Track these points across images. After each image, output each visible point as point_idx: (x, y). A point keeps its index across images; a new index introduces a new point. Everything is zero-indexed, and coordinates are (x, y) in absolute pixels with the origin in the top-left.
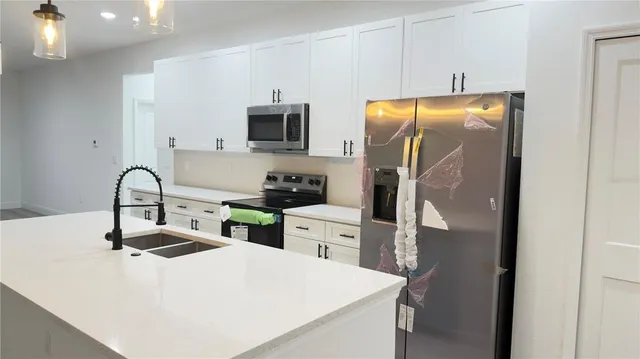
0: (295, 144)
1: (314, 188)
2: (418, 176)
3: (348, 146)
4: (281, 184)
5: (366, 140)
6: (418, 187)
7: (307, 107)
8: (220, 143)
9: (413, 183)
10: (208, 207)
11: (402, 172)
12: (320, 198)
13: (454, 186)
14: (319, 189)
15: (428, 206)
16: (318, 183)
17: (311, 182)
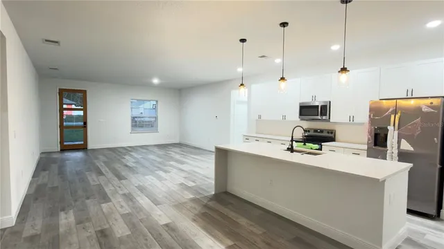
0: (324, 118)
1: (330, 135)
2: (399, 129)
3: (352, 117)
4: (312, 133)
5: (370, 116)
6: (399, 134)
7: (330, 102)
8: (284, 117)
9: (396, 132)
10: (269, 140)
11: (390, 128)
12: (333, 139)
13: (418, 133)
14: (333, 135)
15: (403, 142)
16: (332, 133)
17: (328, 133)
